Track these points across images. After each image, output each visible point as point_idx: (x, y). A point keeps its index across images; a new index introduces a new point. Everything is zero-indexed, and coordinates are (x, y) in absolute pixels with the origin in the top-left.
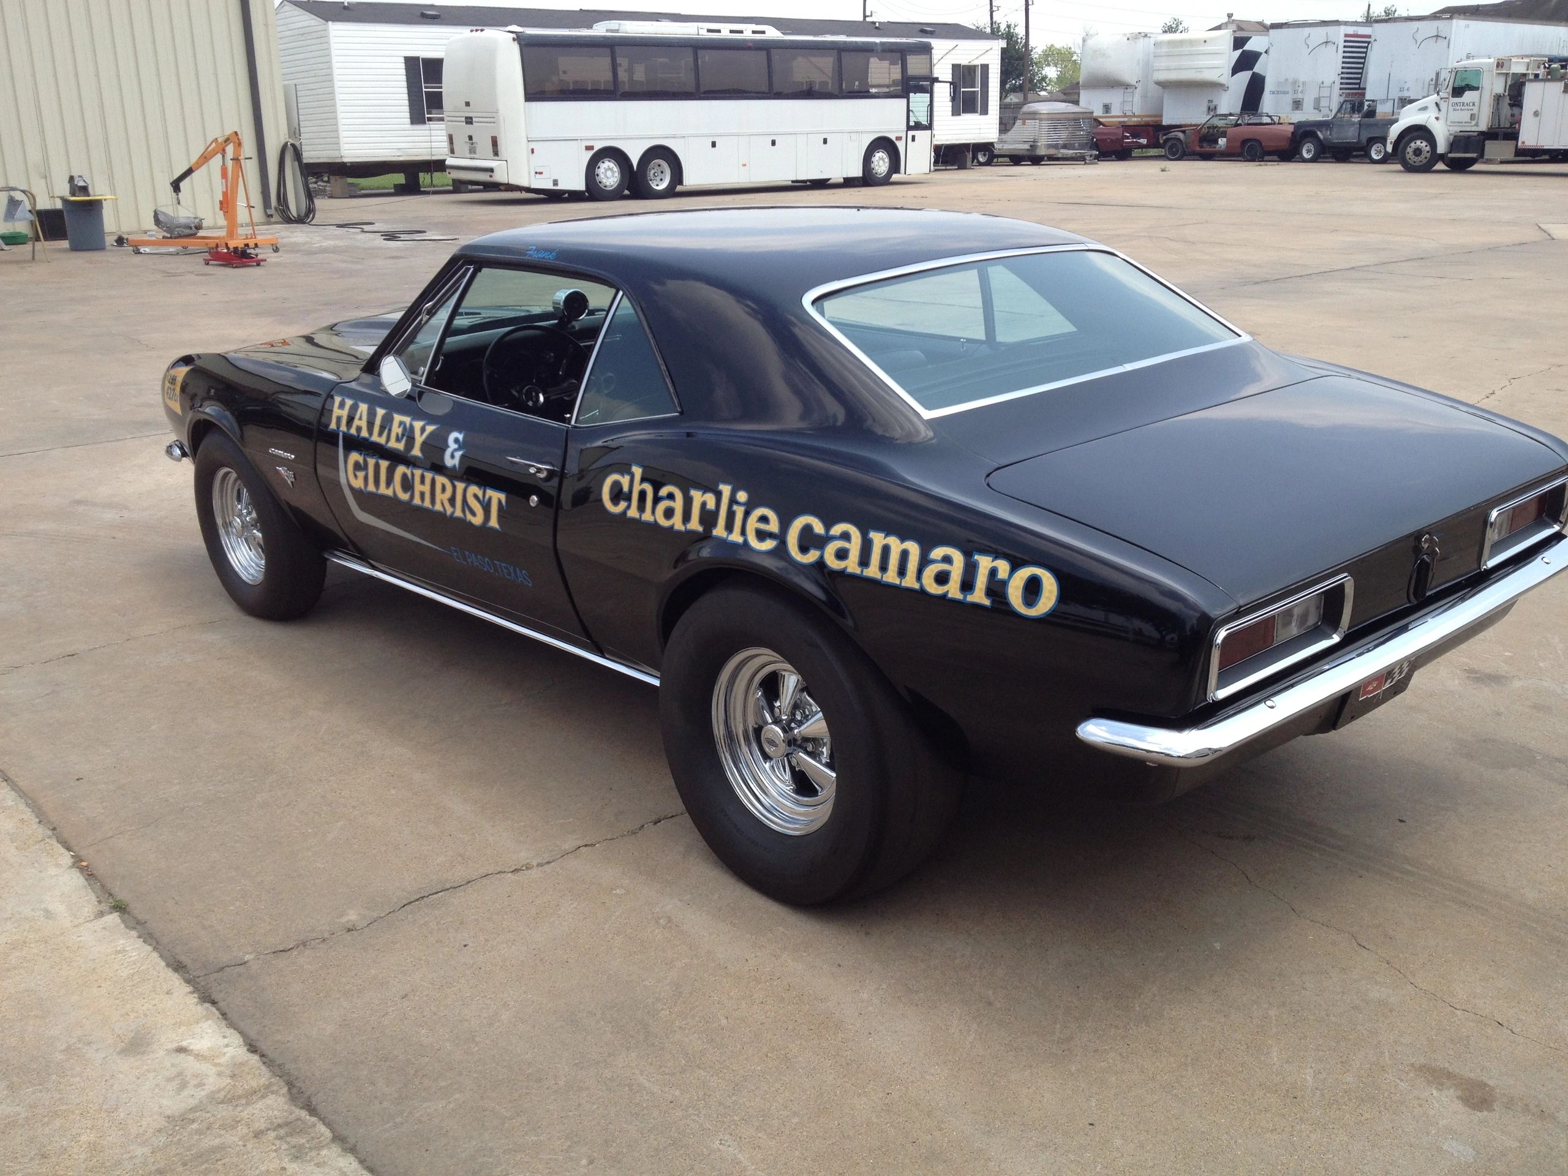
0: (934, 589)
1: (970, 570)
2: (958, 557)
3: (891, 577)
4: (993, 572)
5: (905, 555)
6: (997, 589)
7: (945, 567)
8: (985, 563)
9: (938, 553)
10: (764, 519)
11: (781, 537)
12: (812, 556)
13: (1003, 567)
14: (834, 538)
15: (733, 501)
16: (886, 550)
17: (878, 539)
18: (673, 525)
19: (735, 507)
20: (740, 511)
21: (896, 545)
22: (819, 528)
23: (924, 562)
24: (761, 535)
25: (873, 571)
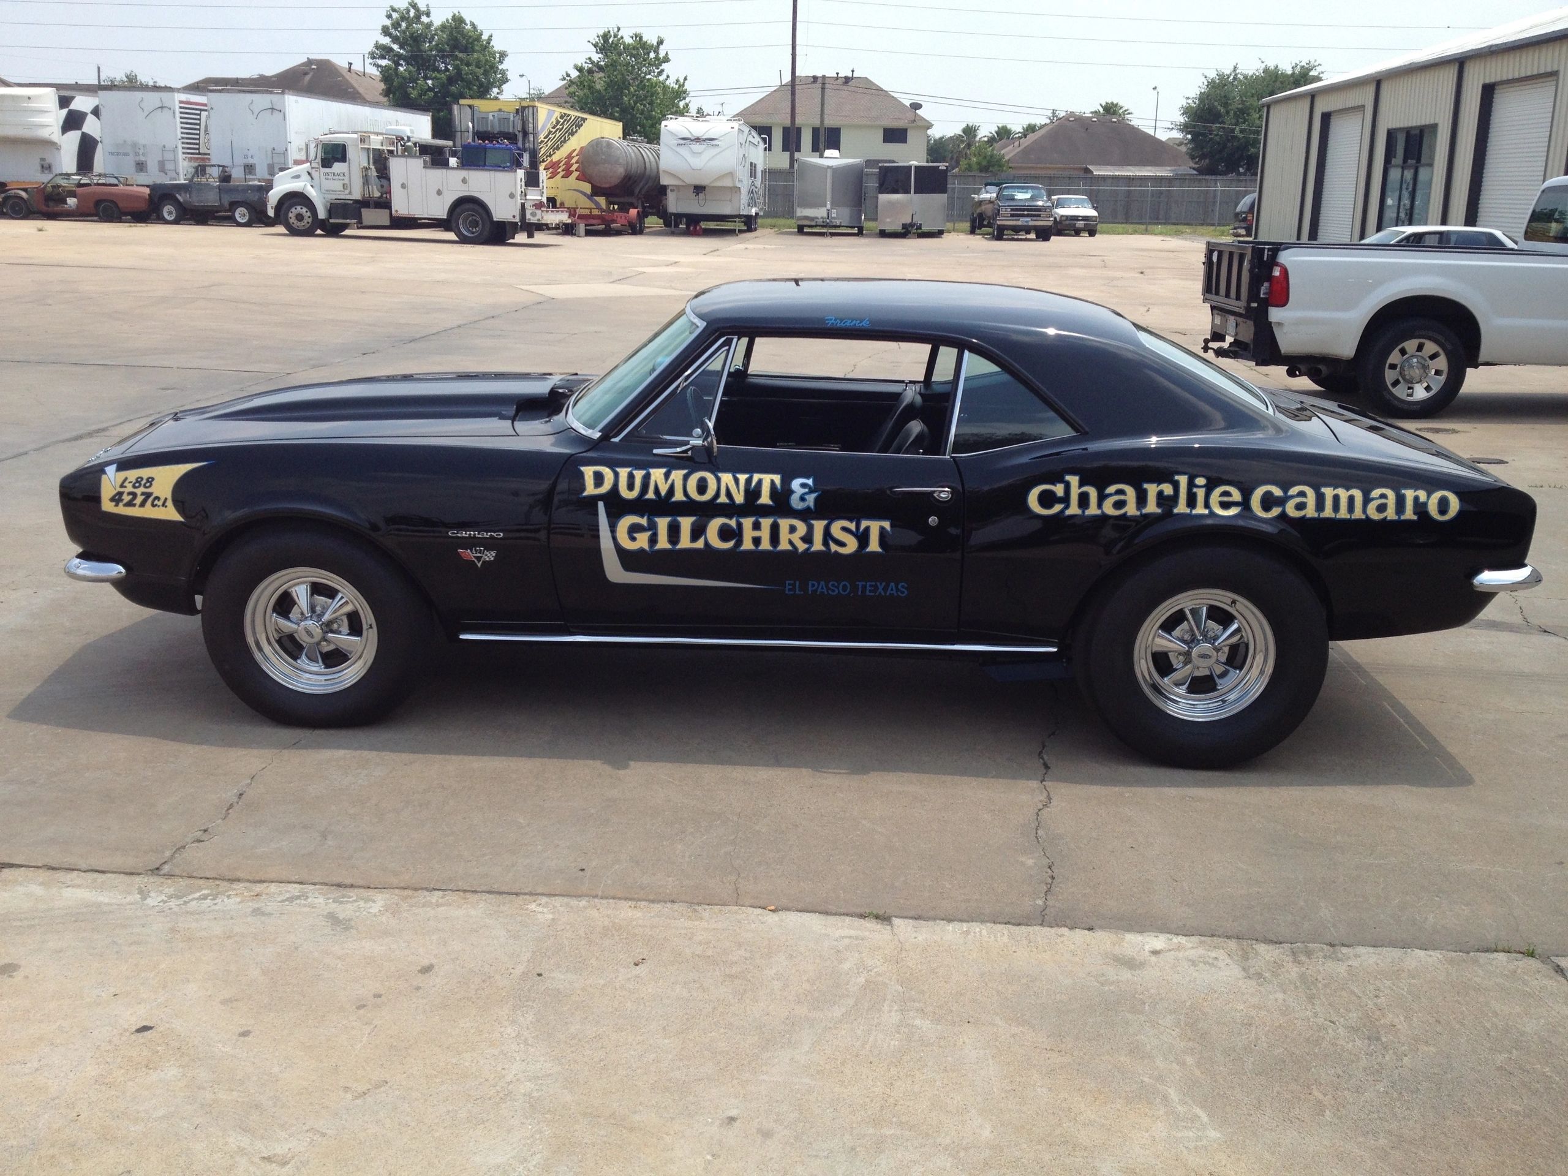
0: (1375, 516)
1: (1401, 502)
2: (1391, 494)
3: (1343, 514)
4: (1416, 498)
5: (1351, 499)
6: (1420, 508)
7: (1383, 501)
8: (1409, 494)
9: (1376, 493)
10: (1226, 494)
11: (1245, 504)
12: (1276, 511)
13: (1422, 495)
14: (1292, 497)
15: (1191, 484)
16: (1336, 498)
17: (1329, 492)
18: (1126, 512)
19: (1195, 490)
20: (1201, 493)
21: (1343, 494)
22: (1277, 492)
23: (1367, 501)
24: (1225, 505)
25: (1328, 513)
